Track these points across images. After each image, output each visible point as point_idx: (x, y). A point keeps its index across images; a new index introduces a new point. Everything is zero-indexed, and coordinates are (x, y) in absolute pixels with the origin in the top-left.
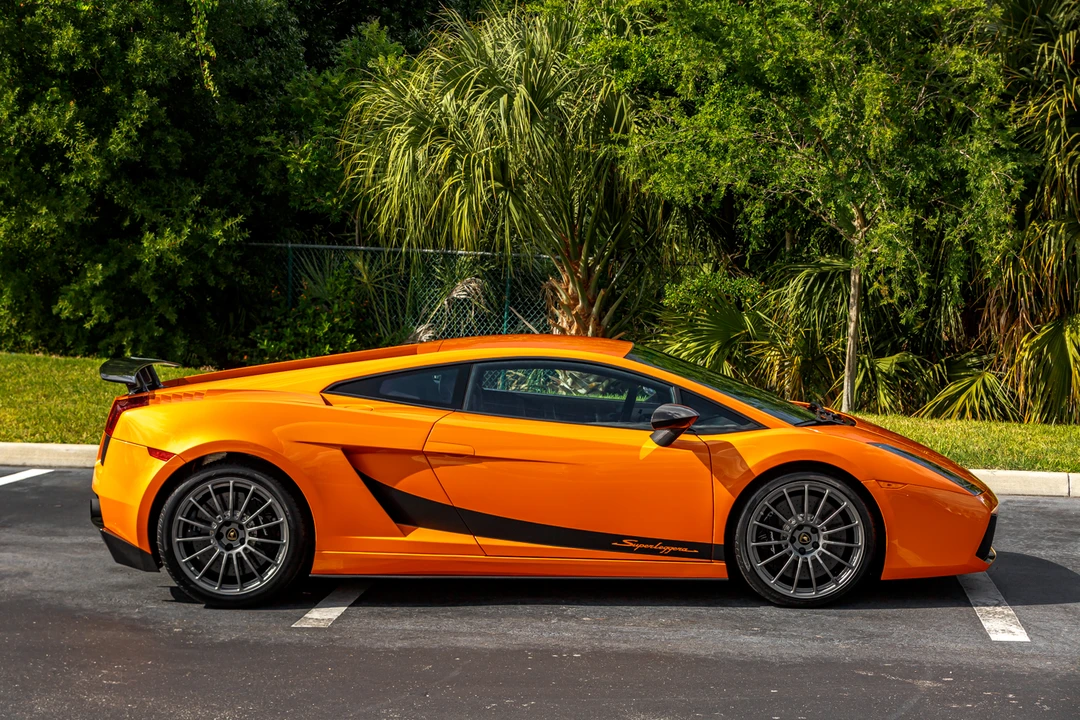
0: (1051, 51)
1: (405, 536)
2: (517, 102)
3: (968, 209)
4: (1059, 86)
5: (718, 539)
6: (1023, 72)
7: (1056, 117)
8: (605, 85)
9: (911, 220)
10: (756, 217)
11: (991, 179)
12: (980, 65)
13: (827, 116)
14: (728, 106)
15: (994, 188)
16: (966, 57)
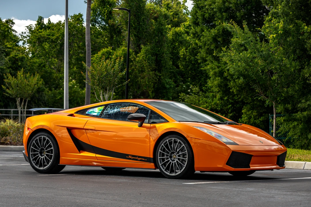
1: (80, 153)
5: (152, 157)
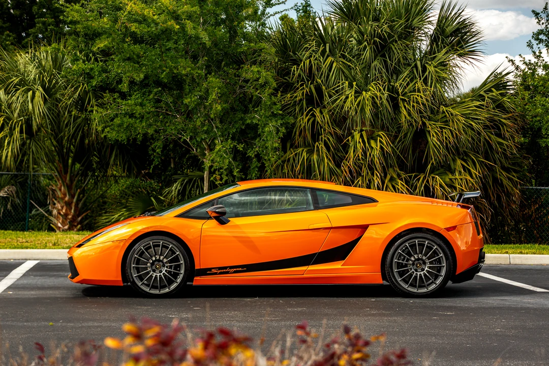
0: (297, 69)
2: (38, 94)
3: (258, 141)
4: (302, 85)
6: (286, 79)
7: (301, 100)
8: (81, 86)
9: (232, 146)
10: (158, 148)
11: (269, 127)
12: (264, 75)
13: (191, 98)
14: (143, 96)
15: (270, 131)
16: (258, 71)
